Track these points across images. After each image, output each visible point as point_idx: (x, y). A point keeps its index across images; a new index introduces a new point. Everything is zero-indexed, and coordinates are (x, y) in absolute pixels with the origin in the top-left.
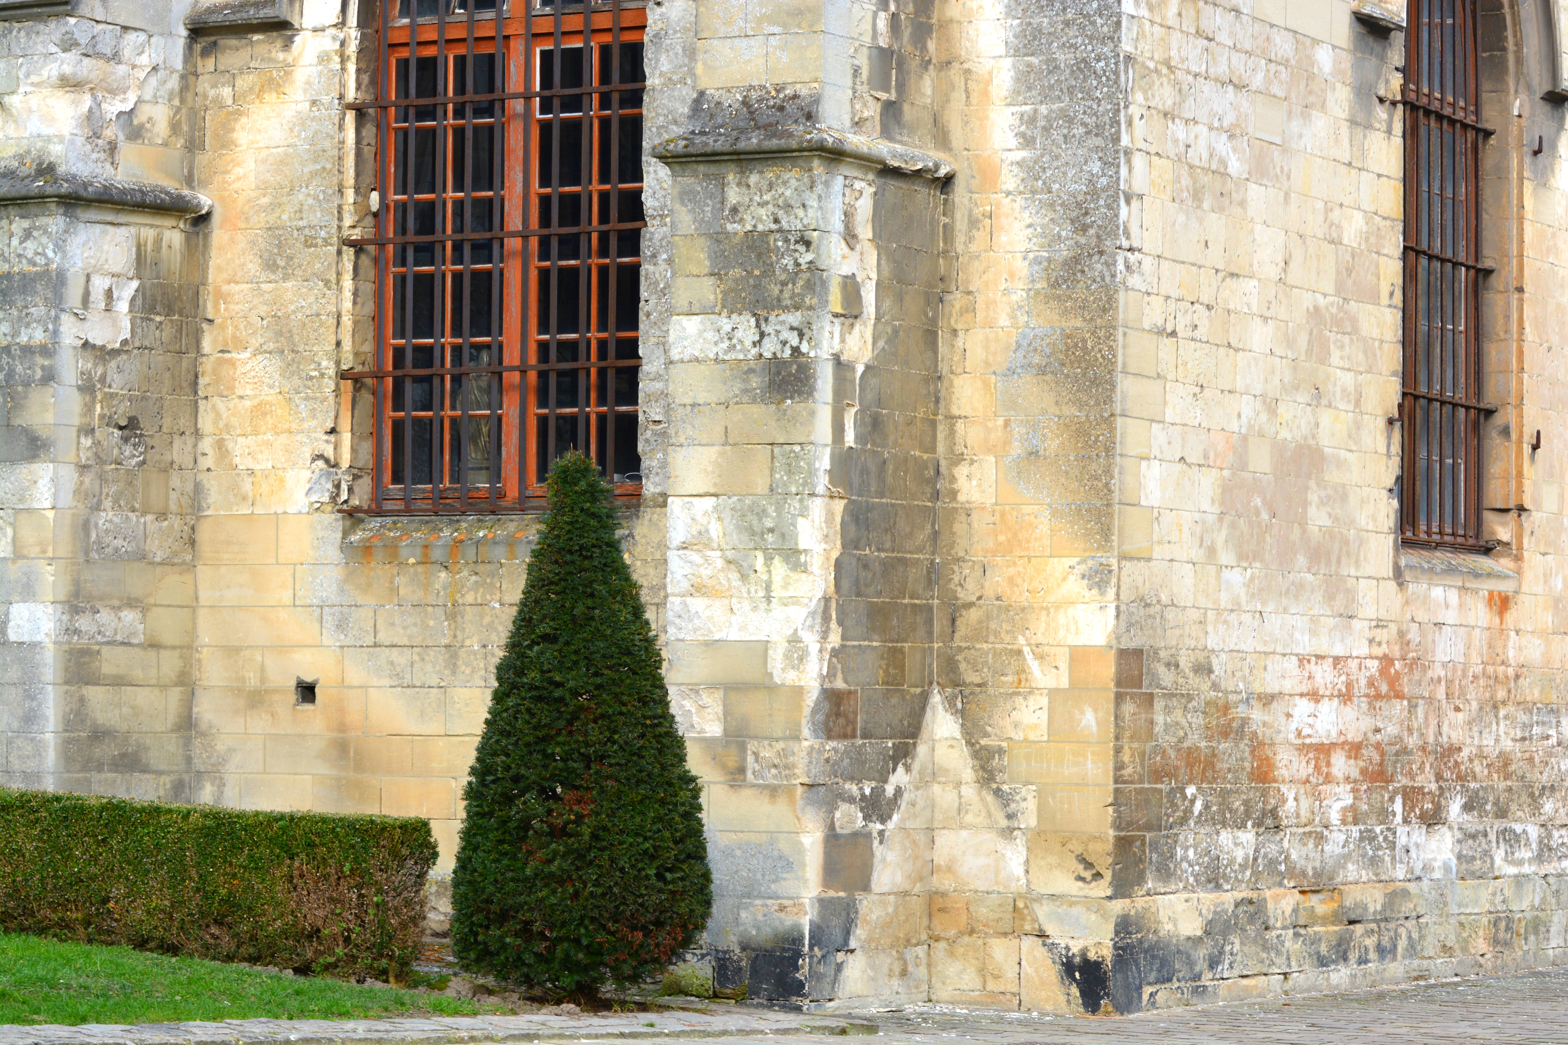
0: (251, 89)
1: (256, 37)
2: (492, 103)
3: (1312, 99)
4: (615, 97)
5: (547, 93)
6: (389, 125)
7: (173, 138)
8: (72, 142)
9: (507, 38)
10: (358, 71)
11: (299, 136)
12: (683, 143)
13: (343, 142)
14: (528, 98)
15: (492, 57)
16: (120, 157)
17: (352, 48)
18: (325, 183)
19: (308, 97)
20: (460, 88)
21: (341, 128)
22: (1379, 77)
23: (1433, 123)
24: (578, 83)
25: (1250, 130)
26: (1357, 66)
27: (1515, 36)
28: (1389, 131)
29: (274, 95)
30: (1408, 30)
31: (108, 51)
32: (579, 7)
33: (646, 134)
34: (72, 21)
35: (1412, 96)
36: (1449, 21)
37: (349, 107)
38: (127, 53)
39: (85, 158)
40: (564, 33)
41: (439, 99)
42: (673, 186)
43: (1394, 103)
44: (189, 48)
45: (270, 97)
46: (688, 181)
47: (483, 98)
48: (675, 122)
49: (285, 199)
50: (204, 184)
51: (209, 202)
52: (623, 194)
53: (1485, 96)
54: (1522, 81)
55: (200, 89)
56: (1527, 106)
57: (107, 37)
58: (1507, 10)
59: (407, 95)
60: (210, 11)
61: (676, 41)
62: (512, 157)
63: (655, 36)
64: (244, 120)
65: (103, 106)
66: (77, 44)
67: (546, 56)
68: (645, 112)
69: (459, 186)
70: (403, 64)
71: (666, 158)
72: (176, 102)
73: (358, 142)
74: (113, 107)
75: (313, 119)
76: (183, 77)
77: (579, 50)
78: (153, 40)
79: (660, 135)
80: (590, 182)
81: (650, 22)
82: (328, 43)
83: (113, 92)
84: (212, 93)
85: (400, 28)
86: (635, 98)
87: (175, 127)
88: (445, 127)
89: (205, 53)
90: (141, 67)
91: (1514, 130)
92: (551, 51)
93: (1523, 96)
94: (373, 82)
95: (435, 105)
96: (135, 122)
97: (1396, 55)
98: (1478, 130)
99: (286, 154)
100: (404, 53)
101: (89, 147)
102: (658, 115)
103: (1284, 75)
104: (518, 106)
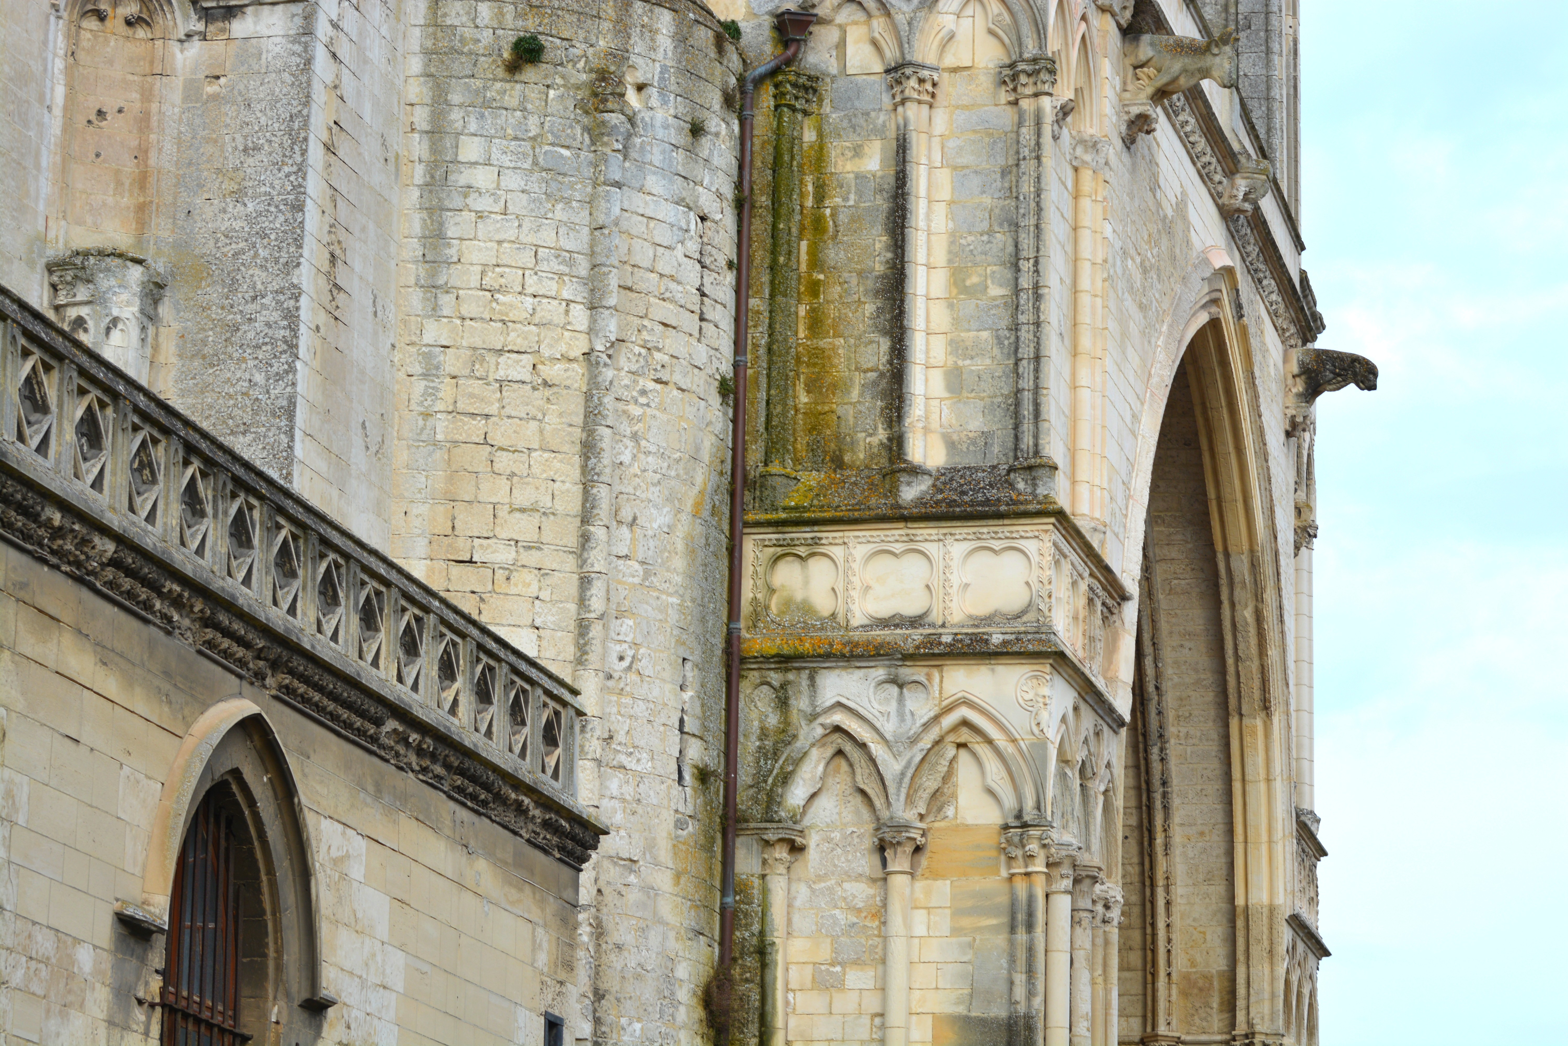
3: (71, 998)
22: (138, 979)
23: (190, 1027)
25: (8, 1027)
26: (117, 967)
27: (276, 943)
28: (146, 1034)
30: (169, 933)
35: (172, 998)
36: (211, 925)
43: (152, 1006)
53: (243, 1001)
54: (281, 988)
56: (285, 1013)
58: (269, 916)
91: (271, 1036)
93: (282, 1003)
97: (157, 958)
98: (235, 1035)
103: (44, 973)
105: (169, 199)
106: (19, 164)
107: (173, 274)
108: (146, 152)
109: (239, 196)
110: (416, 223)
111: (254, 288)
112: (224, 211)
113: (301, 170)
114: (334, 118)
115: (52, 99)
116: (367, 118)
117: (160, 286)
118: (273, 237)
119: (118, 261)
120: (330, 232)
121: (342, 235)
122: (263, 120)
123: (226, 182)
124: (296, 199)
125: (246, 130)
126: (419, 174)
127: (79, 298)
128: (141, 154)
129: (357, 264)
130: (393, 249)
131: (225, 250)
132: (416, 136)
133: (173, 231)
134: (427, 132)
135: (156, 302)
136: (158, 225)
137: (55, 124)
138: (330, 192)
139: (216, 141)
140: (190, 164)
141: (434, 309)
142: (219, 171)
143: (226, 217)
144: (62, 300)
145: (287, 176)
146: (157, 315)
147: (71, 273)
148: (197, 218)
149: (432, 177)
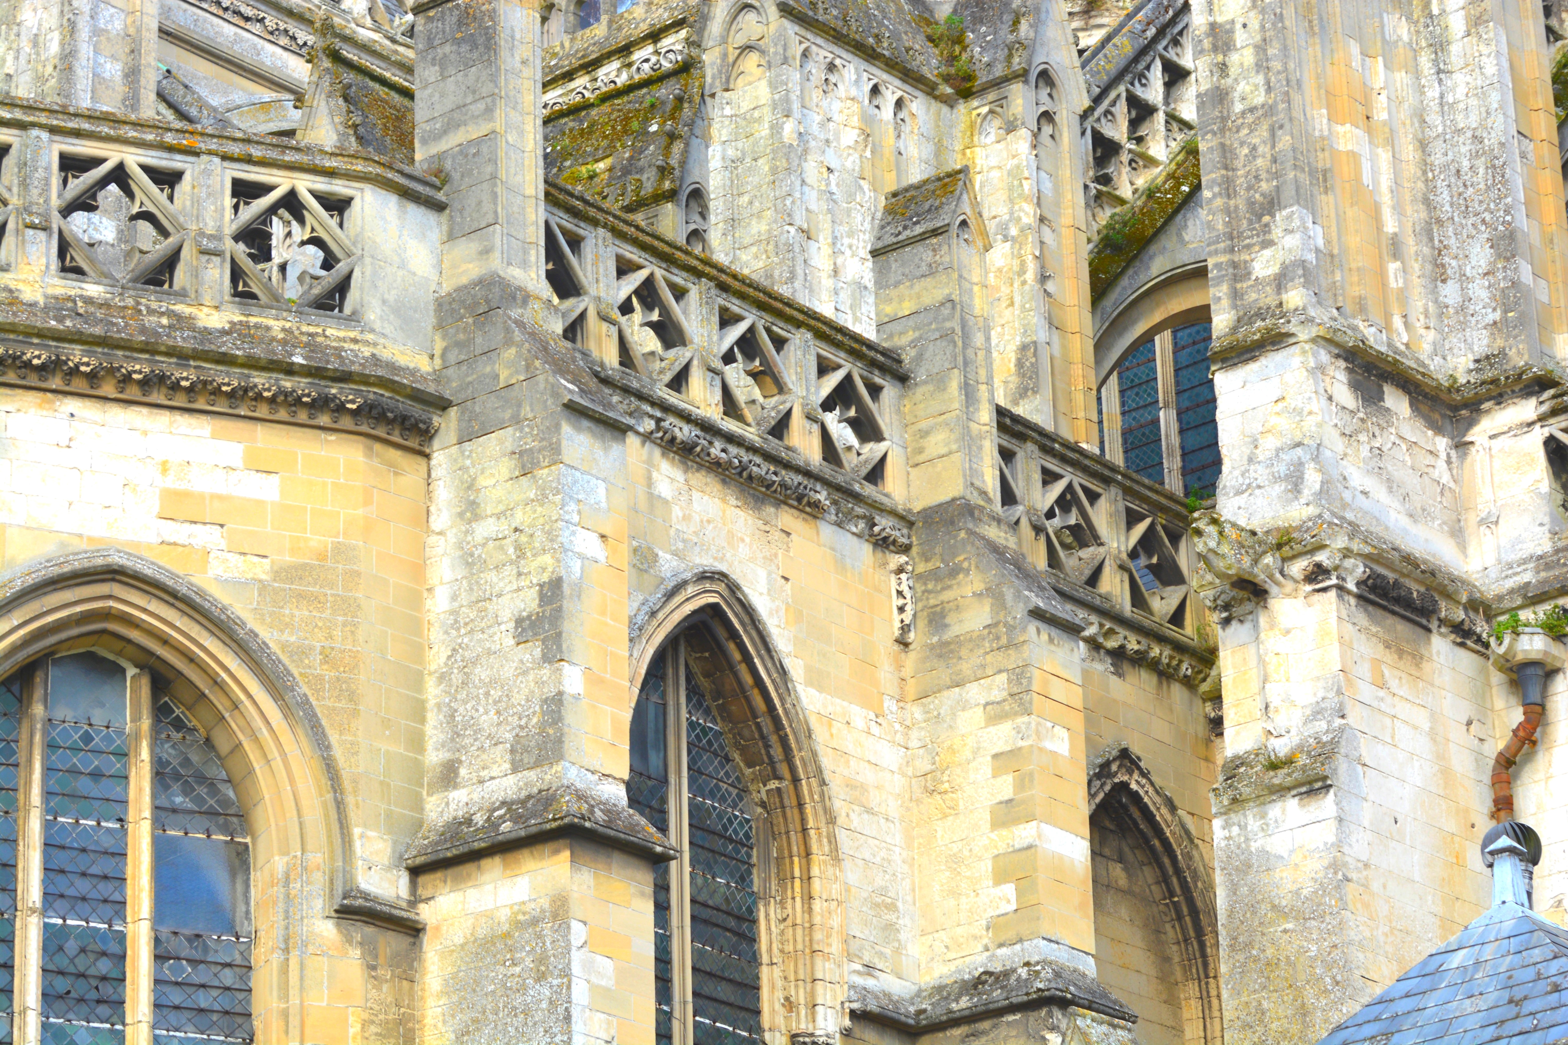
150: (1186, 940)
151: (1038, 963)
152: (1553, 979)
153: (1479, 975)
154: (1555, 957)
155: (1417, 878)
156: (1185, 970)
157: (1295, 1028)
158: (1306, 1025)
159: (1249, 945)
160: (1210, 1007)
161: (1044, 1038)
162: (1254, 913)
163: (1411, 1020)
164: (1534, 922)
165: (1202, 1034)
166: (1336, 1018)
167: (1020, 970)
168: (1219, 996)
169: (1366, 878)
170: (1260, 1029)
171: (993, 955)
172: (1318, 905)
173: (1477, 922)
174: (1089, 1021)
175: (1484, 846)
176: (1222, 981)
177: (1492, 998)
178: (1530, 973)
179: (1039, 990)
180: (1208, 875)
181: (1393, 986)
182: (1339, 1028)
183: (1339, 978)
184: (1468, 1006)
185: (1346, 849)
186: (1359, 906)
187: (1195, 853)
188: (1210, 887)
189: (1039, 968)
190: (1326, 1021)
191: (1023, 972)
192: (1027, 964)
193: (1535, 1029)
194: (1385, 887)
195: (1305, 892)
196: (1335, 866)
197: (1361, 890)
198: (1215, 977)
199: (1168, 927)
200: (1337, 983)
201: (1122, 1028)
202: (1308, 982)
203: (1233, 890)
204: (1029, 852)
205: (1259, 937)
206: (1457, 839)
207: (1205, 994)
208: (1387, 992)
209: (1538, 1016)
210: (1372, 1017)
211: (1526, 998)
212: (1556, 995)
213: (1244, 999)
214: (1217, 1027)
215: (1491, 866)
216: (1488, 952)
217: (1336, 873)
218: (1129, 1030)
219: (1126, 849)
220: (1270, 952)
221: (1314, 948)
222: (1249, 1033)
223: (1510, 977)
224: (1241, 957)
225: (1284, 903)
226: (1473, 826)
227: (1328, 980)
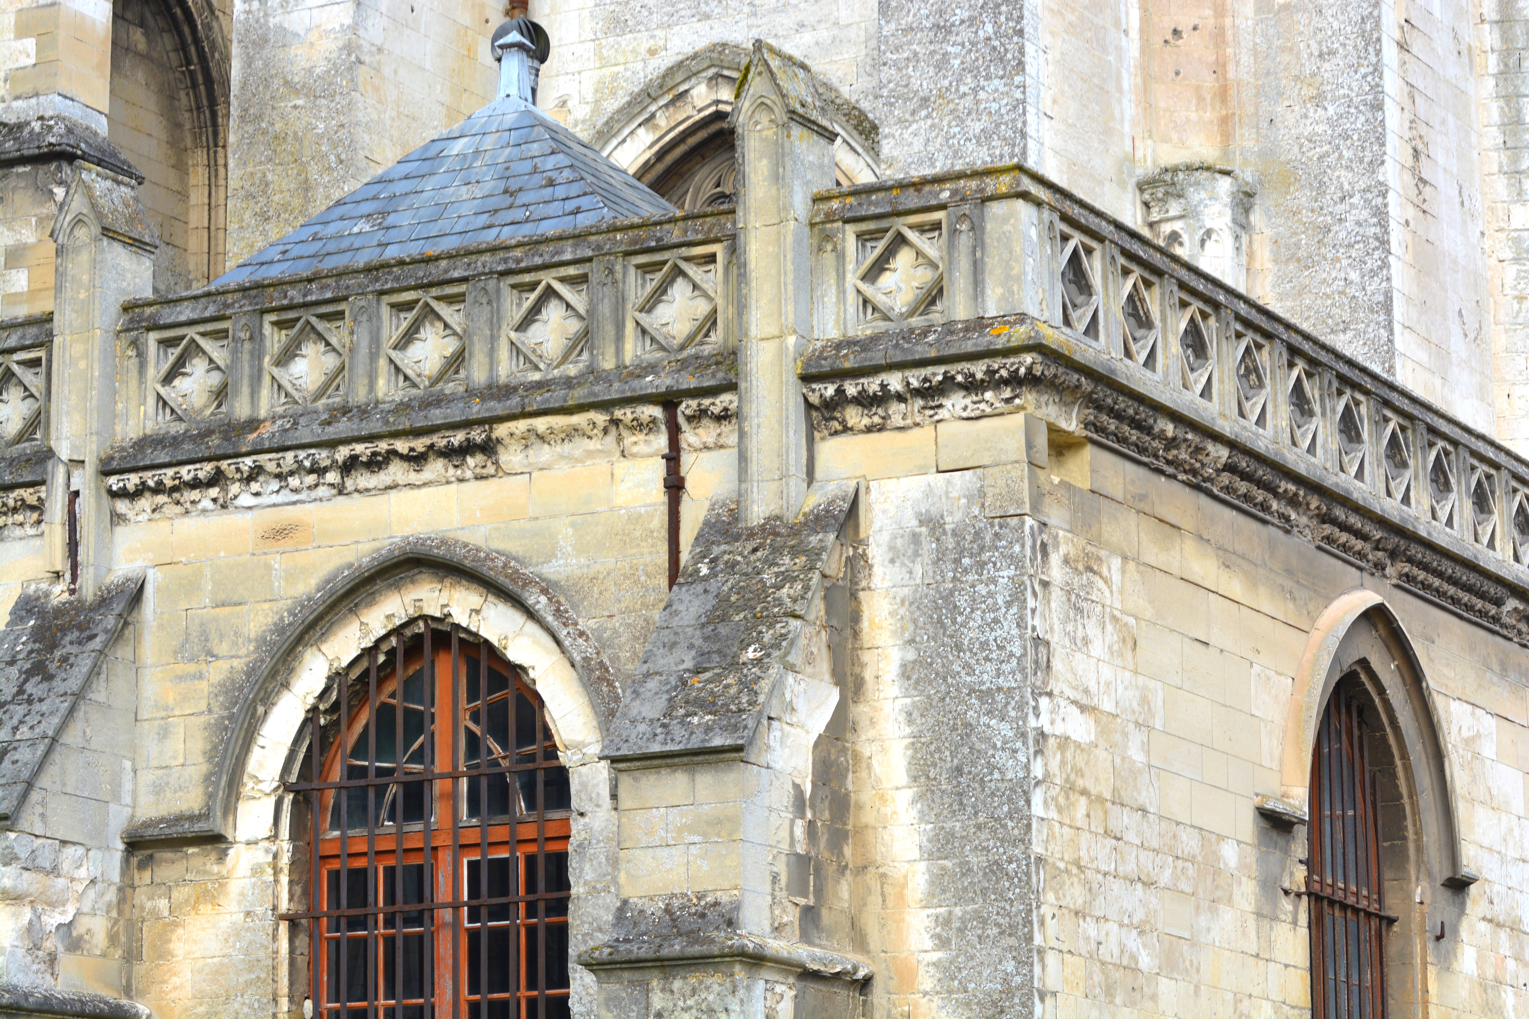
0: (187, 901)
1: (191, 850)
2: (421, 912)
3: (1219, 893)
4: (541, 906)
5: (475, 902)
6: (321, 935)
7: (112, 949)
8: (13, 954)
9: (435, 849)
10: (291, 882)
11: (234, 946)
12: (607, 951)
13: (277, 952)
14: (456, 907)
15: (420, 868)
16: (60, 968)
17: (285, 860)
18: (260, 992)
19: (242, 908)
20: (390, 898)
21: (275, 938)
22: (1283, 870)
23: (1337, 913)
24: (505, 892)
25: (1160, 926)
26: (1262, 860)
27: (1415, 825)
28: (1295, 923)
29: (210, 907)
30: (1310, 824)
31: (48, 865)
32: (504, 818)
33: (572, 942)
34: (12, 835)
35: (1317, 887)
36: (1351, 813)
37: (283, 917)
38: (66, 866)
39: (25, 969)
40: (491, 844)
41: (370, 910)
42: (599, 993)
43: (1299, 895)
44: (126, 861)
45: (206, 909)
46: (613, 987)
47: (413, 907)
48: (600, 930)
49: (220, 1008)
50: (142, 994)
51: (147, 1011)
52: (549, 999)
53: (1387, 884)
54: (1422, 868)
55: (136, 901)
56: (1428, 893)
57: (46, 851)
58: (1406, 800)
59: (338, 906)
60: (146, 825)
61: (599, 851)
62: (442, 965)
63: (579, 846)
64: (180, 931)
65: (43, 918)
66: (17, 858)
67: (474, 867)
68: (570, 920)
69: (390, 993)
70: (335, 876)
71: (592, 966)
72: (114, 914)
73: (292, 951)
74: (53, 919)
75: (248, 930)
76: (120, 889)
77: (506, 860)
78: (91, 853)
79: (585, 942)
80: (518, 989)
81: (574, 832)
82: (261, 856)
83: (53, 905)
84: (149, 905)
85: (331, 840)
86: (561, 906)
87: (113, 939)
88: (376, 936)
89: (142, 866)
90: (79, 880)
91: (1416, 916)
92: (478, 862)
93: (1424, 883)
94: (305, 893)
95: (366, 916)
96: (75, 934)
97: (1300, 848)
98: (1381, 918)
99: (221, 964)
100: (335, 865)
101: (29, 958)
102: (583, 922)
103: (1191, 871)
104: (447, 915)
105: (1251, 110)
106: (1101, 88)
107: (1261, 183)
108: (1224, 65)
109: (1319, 100)
110: (1494, 112)
111: (1342, 188)
112: (1306, 116)
113: (1377, 70)
114: (1404, 16)
115: (1127, 23)
116: (1437, 13)
117: (1249, 195)
118: (1355, 137)
119: (1206, 174)
120: (1410, 128)
121: (1423, 130)
122: (1336, 25)
123: (1305, 88)
124: (1375, 98)
125: (1320, 36)
126: (1493, 63)
127: (1172, 213)
128: (1219, 69)
129: (1440, 157)
130: (1474, 139)
131: (1310, 154)
132: (1487, 27)
133: (1257, 141)
134: (1497, 22)
135: (1247, 211)
136: (1242, 135)
137: (1132, 47)
138: (1407, 89)
139: (1291, 49)
140: (1268, 74)
141: (1519, 194)
142: (1297, 78)
143: (1308, 122)
144: (1155, 216)
145: (1364, 77)
146: (1249, 223)
147: (1162, 190)
148: (1280, 125)
149: (1506, 65)
150: (198, 108)
151: (51, 118)
152: (549, 174)
153: (478, 164)
154: (553, 153)
155: (428, 66)
156: (196, 137)
157: (296, 202)
158: (307, 200)
159: (259, 117)
160: (216, 176)
161: (51, 192)
162: (267, 87)
163: (408, 201)
164: (536, 117)
165: (206, 201)
166: (337, 195)
167: (33, 124)
168: (226, 166)
169: (379, 62)
170: (263, 200)
171: (9, 107)
172: (330, 84)
173: (481, 113)
174: (94, 176)
175: (494, 39)
176: (230, 150)
177: (488, 186)
178: (527, 166)
179: (51, 144)
180: (226, 47)
181: (393, 168)
182: (339, 203)
183: (343, 157)
184: (464, 192)
185: (361, 32)
186: (369, 89)
187: (215, 24)
188: (226, 58)
189: (52, 122)
190: (327, 198)
191: (37, 126)
192: (41, 118)
193: (527, 220)
194: (396, 72)
195: (318, 71)
196: (349, 48)
197: (373, 73)
198: (224, 147)
199: (182, 94)
200: (341, 162)
201: (126, 185)
202: (313, 158)
203: (249, 62)
204: (52, 9)
205: (269, 111)
206: (470, 32)
207: (212, 162)
208: (387, 173)
209: (531, 208)
210: (370, 196)
211: (520, 190)
212: (550, 189)
213: (250, 169)
214: (222, 196)
215: (499, 60)
216: (488, 143)
217: (349, 55)
218: (133, 188)
219: (148, 15)
220: (278, 126)
221: (322, 126)
222: (252, 203)
223: (507, 168)
224: (250, 128)
225: (296, 79)
226: (487, 21)
227: (332, 158)
